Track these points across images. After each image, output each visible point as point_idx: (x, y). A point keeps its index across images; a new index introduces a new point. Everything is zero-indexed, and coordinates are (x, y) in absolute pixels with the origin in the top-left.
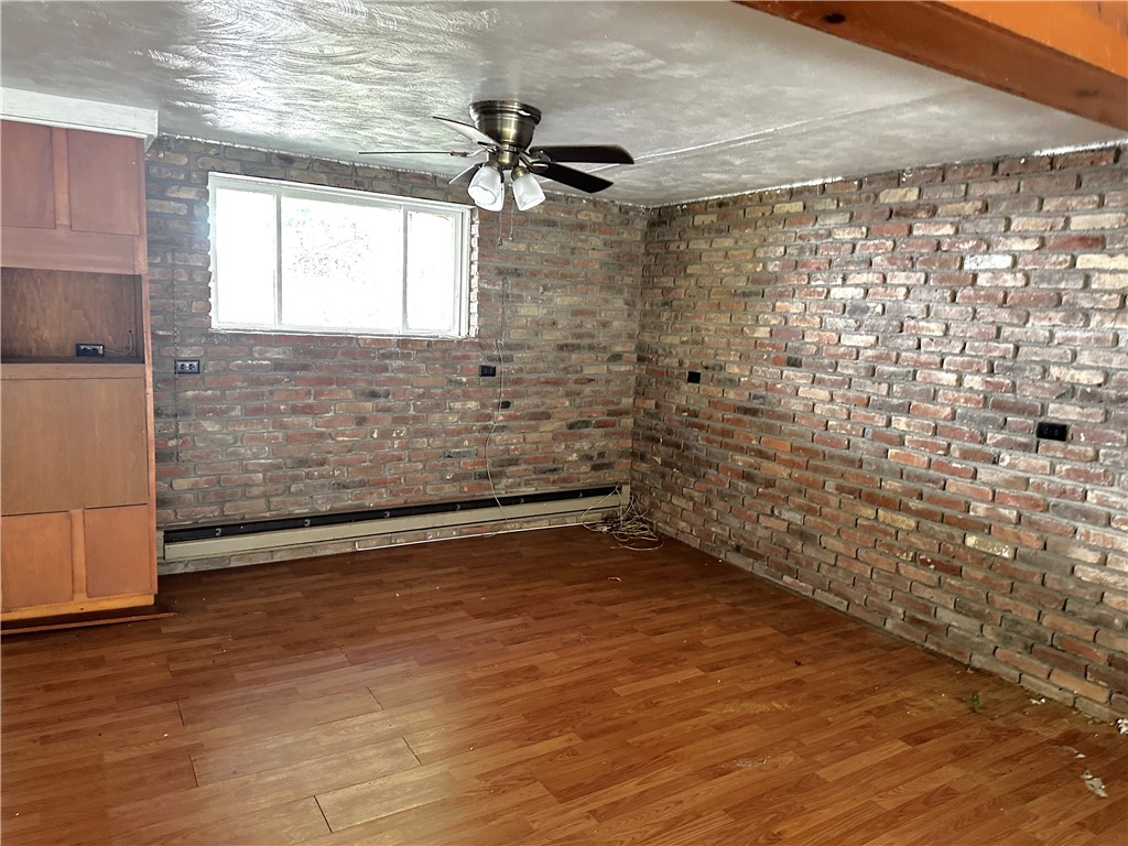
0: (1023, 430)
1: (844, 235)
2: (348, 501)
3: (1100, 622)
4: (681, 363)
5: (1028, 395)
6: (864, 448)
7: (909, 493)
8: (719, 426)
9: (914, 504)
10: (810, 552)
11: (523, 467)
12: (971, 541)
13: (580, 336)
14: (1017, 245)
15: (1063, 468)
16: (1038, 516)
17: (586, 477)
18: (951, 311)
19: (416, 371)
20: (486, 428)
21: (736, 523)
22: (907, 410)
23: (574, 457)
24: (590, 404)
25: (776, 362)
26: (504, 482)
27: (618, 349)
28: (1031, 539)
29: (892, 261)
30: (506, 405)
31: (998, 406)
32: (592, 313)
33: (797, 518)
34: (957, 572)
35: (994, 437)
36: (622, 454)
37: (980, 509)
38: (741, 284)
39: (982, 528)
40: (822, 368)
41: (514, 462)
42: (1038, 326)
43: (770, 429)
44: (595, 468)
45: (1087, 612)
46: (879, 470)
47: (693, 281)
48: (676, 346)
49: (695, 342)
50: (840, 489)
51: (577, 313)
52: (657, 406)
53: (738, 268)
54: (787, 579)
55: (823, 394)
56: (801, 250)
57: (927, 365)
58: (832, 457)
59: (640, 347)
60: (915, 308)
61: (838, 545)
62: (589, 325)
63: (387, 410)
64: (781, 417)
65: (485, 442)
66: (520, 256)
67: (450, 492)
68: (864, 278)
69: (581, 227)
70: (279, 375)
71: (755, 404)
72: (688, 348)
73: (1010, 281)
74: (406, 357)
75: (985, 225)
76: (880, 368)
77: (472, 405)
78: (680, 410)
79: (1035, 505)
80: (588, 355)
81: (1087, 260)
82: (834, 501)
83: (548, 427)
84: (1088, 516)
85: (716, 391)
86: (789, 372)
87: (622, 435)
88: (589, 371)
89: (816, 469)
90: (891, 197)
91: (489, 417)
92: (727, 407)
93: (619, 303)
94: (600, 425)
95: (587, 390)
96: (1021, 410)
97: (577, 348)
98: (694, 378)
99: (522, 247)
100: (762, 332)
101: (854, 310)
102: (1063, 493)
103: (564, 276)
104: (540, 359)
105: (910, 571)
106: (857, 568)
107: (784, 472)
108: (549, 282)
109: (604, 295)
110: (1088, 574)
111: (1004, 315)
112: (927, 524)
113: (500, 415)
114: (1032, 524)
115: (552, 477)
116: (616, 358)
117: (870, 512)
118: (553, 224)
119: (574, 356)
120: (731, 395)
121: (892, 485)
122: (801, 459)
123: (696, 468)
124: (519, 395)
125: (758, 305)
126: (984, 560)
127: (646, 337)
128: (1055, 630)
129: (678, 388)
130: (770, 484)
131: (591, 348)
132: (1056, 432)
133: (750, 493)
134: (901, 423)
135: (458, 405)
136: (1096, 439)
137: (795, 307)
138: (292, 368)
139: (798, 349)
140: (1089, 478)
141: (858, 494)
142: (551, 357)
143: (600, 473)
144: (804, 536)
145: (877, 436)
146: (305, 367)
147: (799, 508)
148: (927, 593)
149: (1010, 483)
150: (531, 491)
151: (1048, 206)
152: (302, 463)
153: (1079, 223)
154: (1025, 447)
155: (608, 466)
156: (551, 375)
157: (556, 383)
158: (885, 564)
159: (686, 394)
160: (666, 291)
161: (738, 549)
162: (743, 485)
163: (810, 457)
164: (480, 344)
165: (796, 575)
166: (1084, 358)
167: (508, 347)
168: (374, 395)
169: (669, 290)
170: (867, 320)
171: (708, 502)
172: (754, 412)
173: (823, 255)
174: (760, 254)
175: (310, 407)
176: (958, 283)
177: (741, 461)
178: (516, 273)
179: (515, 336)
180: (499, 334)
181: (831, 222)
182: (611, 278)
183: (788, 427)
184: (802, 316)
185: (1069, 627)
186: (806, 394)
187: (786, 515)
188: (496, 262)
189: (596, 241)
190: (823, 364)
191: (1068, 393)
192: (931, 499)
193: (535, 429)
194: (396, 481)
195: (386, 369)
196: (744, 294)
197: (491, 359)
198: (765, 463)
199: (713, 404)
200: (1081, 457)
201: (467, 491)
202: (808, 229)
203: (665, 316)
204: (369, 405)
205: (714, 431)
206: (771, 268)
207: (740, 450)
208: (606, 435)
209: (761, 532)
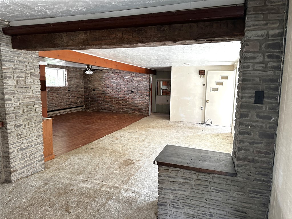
0: (130, 92)
1: (112, 74)
2: (56, 109)
3: (137, 107)
4: (92, 88)
5: (130, 89)
6: (117, 96)
7: (121, 99)
8: (99, 96)
9: (122, 100)
10: (112, 107)
11: (73, 103)
12: (127, 102)
13: (78, 85)
14: (128, 77)
15: (133, 95)
16: (132, 99)
17: (80, 104)
18: (123, 82)
19: (62, 91)
20: (69, 98)
21: (102, 106)
22: (120, 91)
23: (78, 102)
24: (79, 94)
25: (106, 88)
26: (72, 105)
27: (82, 87)
28: (132, 101)
29: (117, 77)
30: (71, 95)
31: (128, 90)
32: (79, 82)
33: (110, 104)
34: (126, 106)
35: (128, 93)
36: (83, 101)
37: (128, 99)
38: (100, 79)
39: (128, 101)
40: (111, 88)
41: (72, 103)
42: (130, 83)
43: (106, 95)
44: (81, 103)
45: (137, 106)
46: (118, 97)
47: (92, 78)
48: (91, 86)
49: (94, 86)
50: (114, 100)
51: (77, 82)
52: (88, 94)
53: (99, 77)
54: (109, 111)
55: (112, 91)
56: (107, 76)
57: (122, 87)
58: (113, 97)
59: (84, 87)
60: (120, 82)
61: (115, 106)
62: (79, 84)
63: (59, 96)
64: (107, 94)
65: (69, 100)
66: (71, 75)
67: (66, 107)
68: (115, 79)
69: (77, 71)
70: (49, 92)
71: (103, 92)
72: (93, 87)
73: (128, 79)
74: (61, 89)
75: (125, 75)
76: (117, 88)
77: (68, 95)
78: (92, 94)
79: (132, 98)
80: (79, 88)
81: (133, 78)
82: (114, 101)
83: (75, 98)
84: (136, 98)
85: (98, 91)
86: (107, 89)
87: (83, 99)
88: (79, 90)
89: (112, 99)
90: (116, 71)
91: (69, 97)
92: (99, 93)
93: (81, 81)
94: (81, 97)
95: (79, 93)
96: (130, 90)
97: (78, 87)
98: (94, 90)
99: (71, 74)
100: (103, 84)
101: (114, 82)
102: (134, 97)
103: (76, 78)
104: (74, 89)
105: (122, 106)
106: (117, 108)
107: (108, 99)
108: (74, 79)
109: (80, 80)
110: (136, 103)
111: (128, 82)
112: (123, 102)
113: (70, 96)
114: (132, 100)
115: (76, 104)
116: (82, 88)
117: (118, 102)
118: (74, 71)
119: (77, 88)
120: (100, 92)
121: (120, 99)
122: (110, 98)
123: (96, 101)
124: (72, 94)
125: (102, 81)
126: (129, 104)
127: (85, 85)
128: (134, 108)
129: (92, 92)
130: (106, 101)
131: (79, 87)
132: (133, 92)
133: (104, 103)
134: (120, 93)
135: (66, 95)
136: (135, 92)
137: (107, 82)
138: (50, 91)
139: (108, 86)
140: (135, 95)
141: (116, 100)
142: (75, 88)
143: (81, 104)
144: (111, 106)
145: (118, 94)
146: (51, 91)
147: (110, 103)
148: (124, 108)
149: (130, 97)
150: (74, 106)
151: (130, 73)
152: (51, 103)
153: (132, 75)
154: (130, 93)
155: (82, 103)
156: (75, 91)
157: (76, 92)
158: (120, 106)
159: (93, 92)
160: (88, 79)
161: (103, 109)
162: (103, 102)
163: (111, 97)
164: (68, 87)
165: (110, 110)
166: (134, 86)
167: (71, 87)
168: (58, 94)
169: (89, 79)
170: (115, 83)
171: (98, 105)
172: (103, 93)
173: (110, 76)
174: (102, 76)
175: (52, 96)
176: (124, 80)
177: (102, 99)
178: (71, 77)
179: (71, 86)
180: (70, 86)
181: (110, 73)
182: (80, 78)
183: (108, 95)
184: (108, 83)
185: (135, 107)
186: (109, 91)
187: (109, 104)
188: (69, 76)
189: (78, 73)
190: (111, 87)
191: (133, 89)
192: (123, 99)
193: (74, 98)
194: (60, 105)
195: (59, 91)
196: (100, 80)
197: (69, 89)
198: (105, 99)
199: (98, 93)
200: (135, 94)
201: (68, 106)
202: (108, 73)
203: (88, 82)
204: (57, 96)
205: (98, 96)
206: (104, 77)
207: (102, 98)
208: (82, 99)
209: (106, 107)
